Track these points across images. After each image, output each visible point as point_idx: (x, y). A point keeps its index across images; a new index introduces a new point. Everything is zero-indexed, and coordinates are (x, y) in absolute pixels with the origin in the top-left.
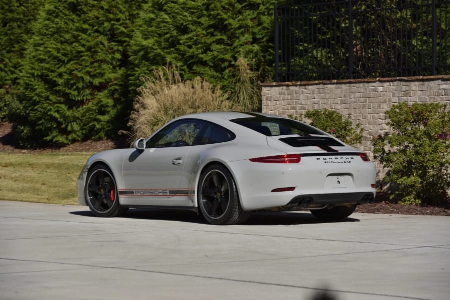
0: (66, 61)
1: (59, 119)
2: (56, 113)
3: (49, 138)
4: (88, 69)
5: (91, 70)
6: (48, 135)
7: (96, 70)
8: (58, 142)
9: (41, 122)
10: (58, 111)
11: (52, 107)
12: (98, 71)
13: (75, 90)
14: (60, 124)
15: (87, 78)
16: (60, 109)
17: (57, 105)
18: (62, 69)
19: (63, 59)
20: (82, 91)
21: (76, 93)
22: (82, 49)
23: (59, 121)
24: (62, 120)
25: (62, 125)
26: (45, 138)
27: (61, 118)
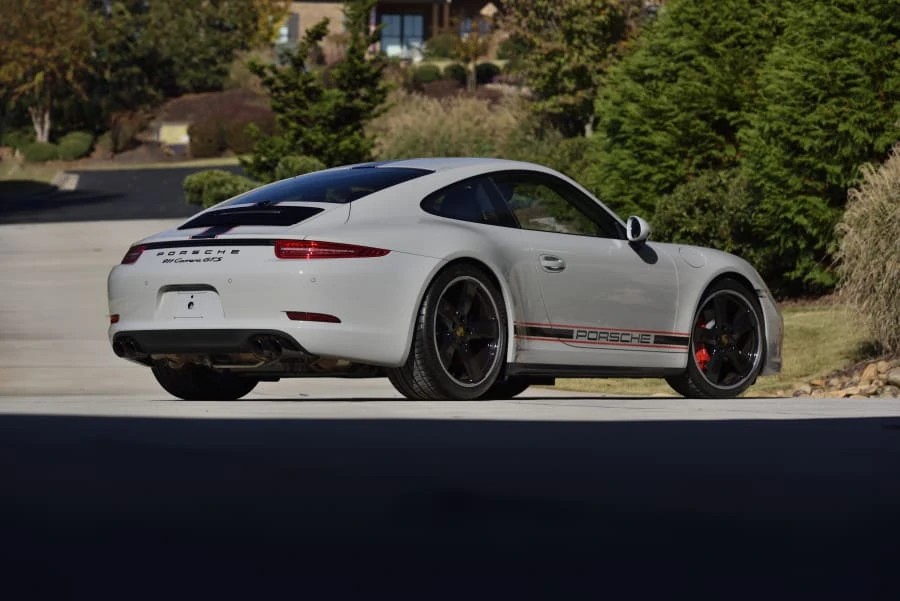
0: (820, 98)
1: (809, 230)
2: (802, 216)
3: (794, 275)
4: (861, 115)
5: (868, 116)
6: (793, 268)
7: (878, 117)
8: (813, 283)
9: (773, 237)
10: (803, 212)
11: (791, 202)
12: (883, 119)
13: (838, 163)
14: (812, 240)
15: (861, 135)
16: (807, 206)
17: (801, 197)
18: (813, 117)
19: (814, 93)
20: (854, 167)
21: (838, 169)
22: (854, 69)
23: (811, 235)
24: (815, 232)
25: (818, 242)
26: (787, 274)
27: (813, 227)
